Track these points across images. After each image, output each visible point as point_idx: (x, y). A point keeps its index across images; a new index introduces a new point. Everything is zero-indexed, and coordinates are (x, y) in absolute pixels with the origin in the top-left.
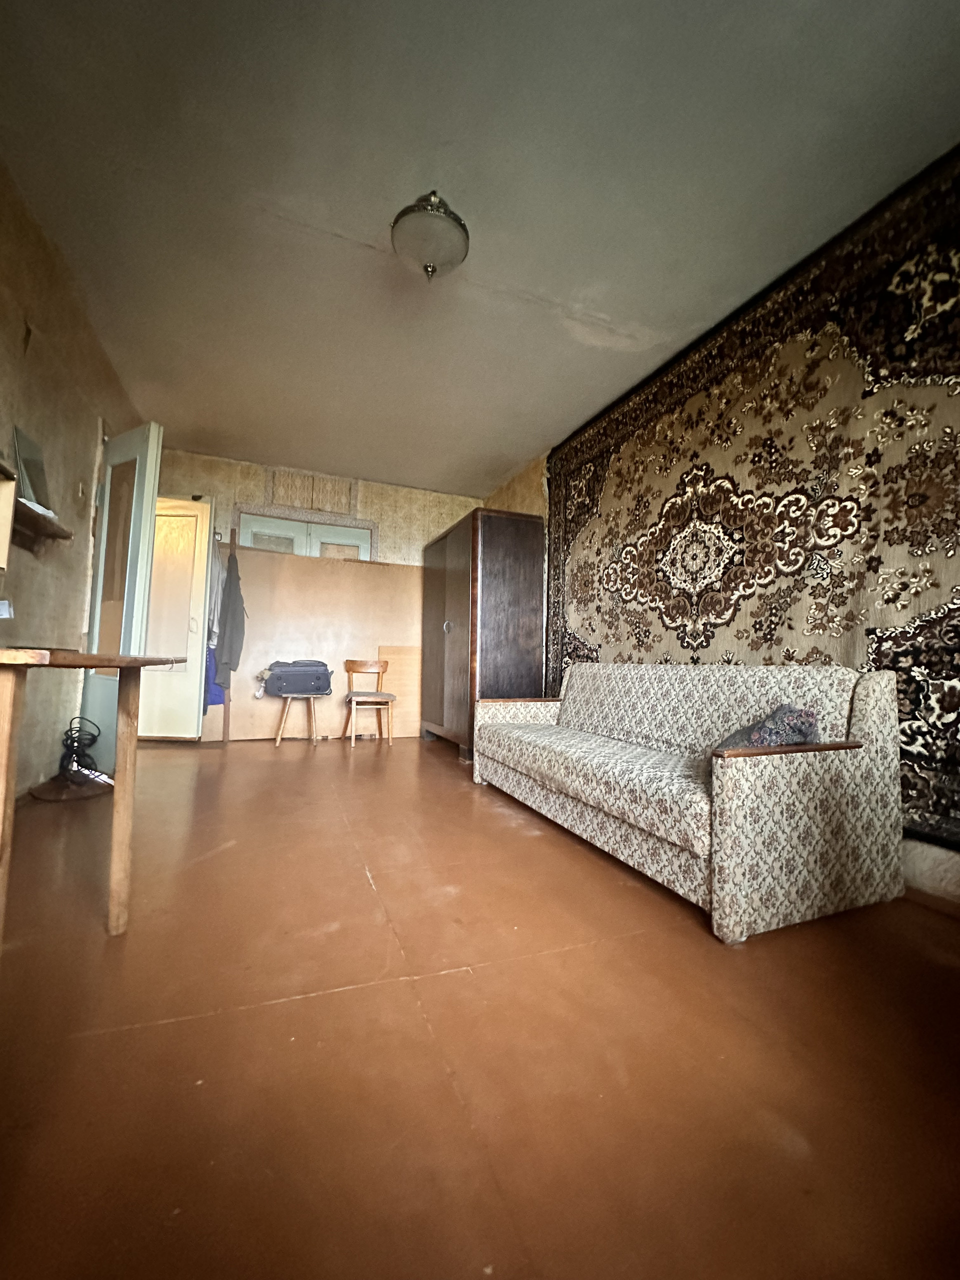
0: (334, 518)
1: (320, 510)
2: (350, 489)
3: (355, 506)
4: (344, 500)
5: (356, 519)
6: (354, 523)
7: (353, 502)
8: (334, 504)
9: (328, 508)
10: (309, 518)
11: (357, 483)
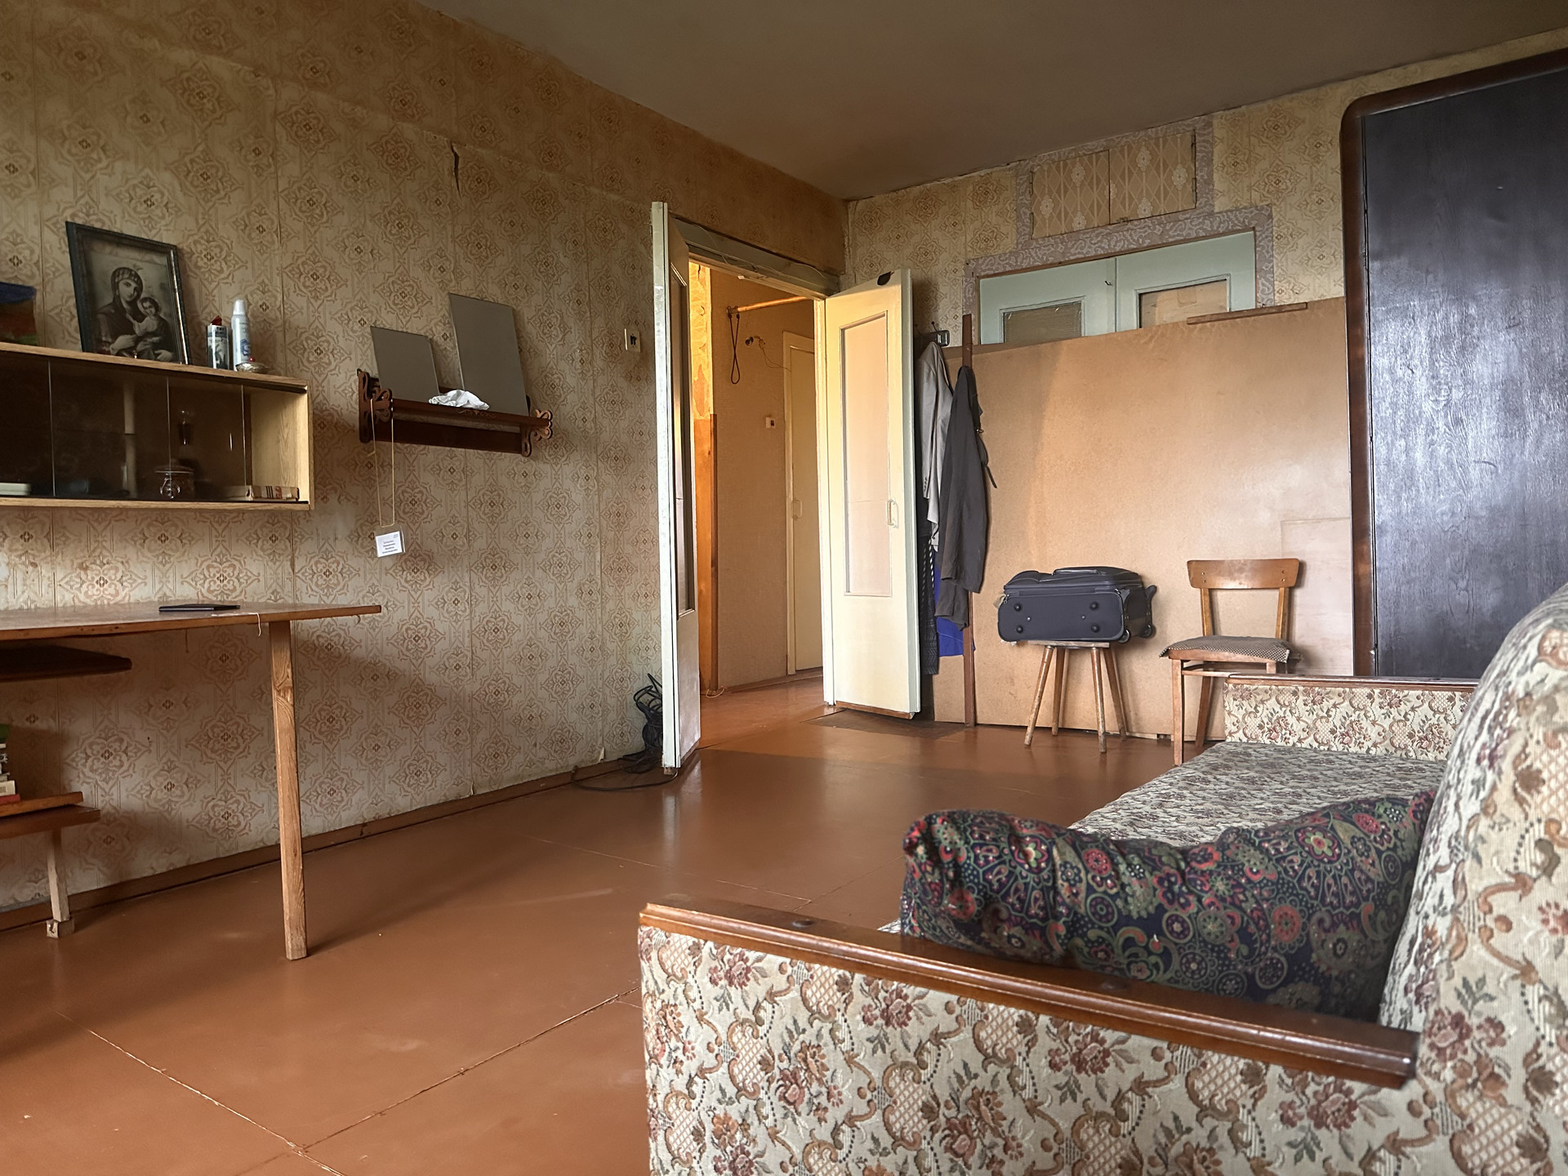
0: (1158, 230)
1: (1126, 221)
2: (1193, 145)
3: (1209, 182)
4: (1180, 176)
5: (1211, 214)
6: (1207, 225)
7: (1201, 175)
8: (1158, 195)
9: (1144, 209)
10: (1105, 246)
11: (1209, 124)
